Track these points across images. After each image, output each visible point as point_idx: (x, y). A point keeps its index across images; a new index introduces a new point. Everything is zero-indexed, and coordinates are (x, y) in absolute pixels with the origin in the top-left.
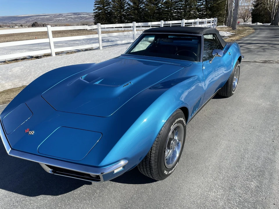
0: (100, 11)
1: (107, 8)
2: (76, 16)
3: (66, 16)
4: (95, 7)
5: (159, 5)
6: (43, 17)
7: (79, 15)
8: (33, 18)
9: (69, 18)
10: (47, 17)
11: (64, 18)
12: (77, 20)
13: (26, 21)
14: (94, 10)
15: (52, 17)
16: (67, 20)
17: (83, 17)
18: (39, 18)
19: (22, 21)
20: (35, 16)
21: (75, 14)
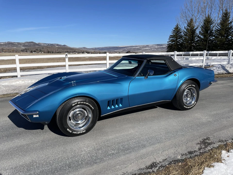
0: (173, 43)
1: (179, 41)
2: (159, 47)
3: (152, 46)
4: (170, 40)
5: (229, 37)
6: (135, 47)
7: (161, 46)
8: (128, 48)
9: (153, 48)
10: (138, 47)
11: (150, 48)
12: (159, 49)
13: (123, 50)
14: (168, 42)
15: (141, 47)
16: (151, 49)
17: (164, 47)
18: (132, 48)
19: (121, 50)
20: (130, 47)
21: (158, 45)
